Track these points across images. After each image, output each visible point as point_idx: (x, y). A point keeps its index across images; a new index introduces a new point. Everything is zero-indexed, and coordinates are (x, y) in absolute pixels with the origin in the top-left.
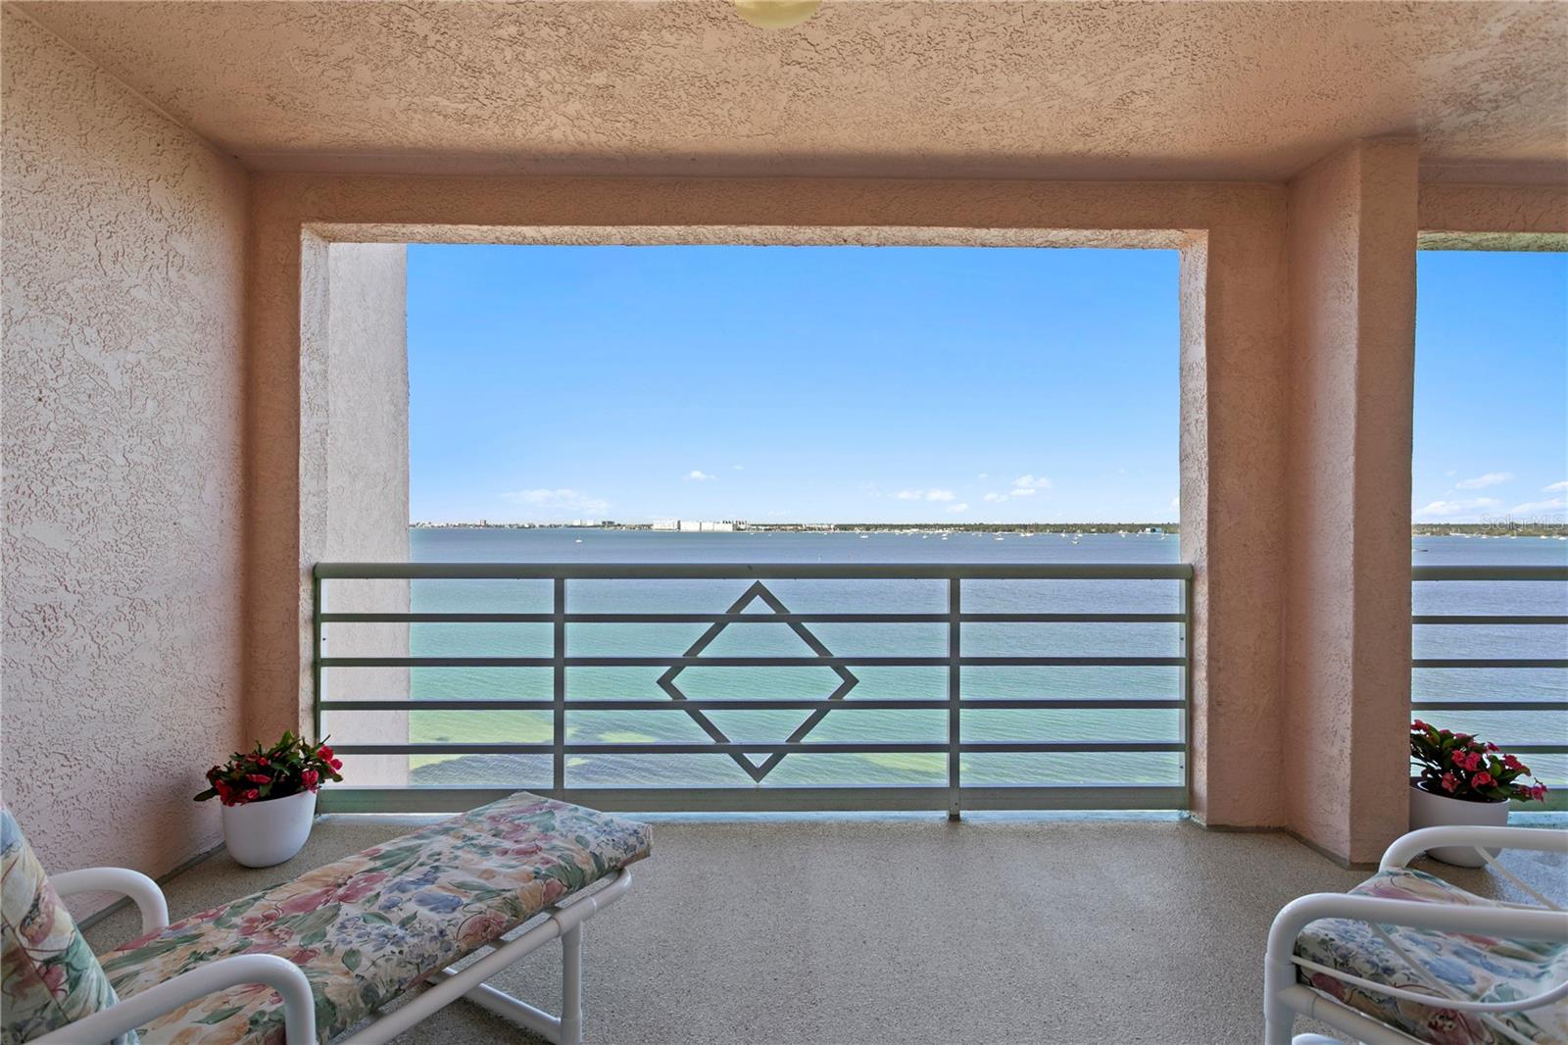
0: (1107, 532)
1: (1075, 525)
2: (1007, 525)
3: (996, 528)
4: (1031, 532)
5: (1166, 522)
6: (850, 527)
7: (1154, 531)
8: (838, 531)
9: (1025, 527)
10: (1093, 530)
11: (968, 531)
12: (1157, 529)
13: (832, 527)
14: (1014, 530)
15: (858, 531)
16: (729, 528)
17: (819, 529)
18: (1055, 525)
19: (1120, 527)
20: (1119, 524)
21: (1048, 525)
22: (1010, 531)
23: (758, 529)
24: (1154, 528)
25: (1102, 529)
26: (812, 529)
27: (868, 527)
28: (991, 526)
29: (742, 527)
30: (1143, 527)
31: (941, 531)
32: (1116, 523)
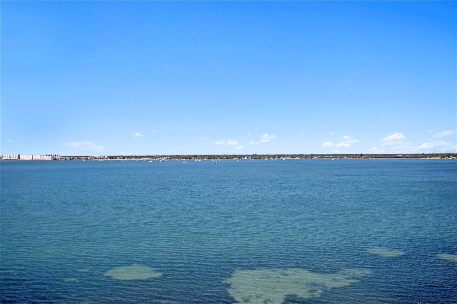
0: (230, 158)
1: (217, 156)
2: (189, 156)
3: (183, 157)
4: (199, 159)
5: (252, 154)
6: (116, 157)
8: (109, 159)
9: (196, 157)
10: (225, 158)
11: (171, 158)
12: (249, 157)
13: (106, 157)
14: (192, 158)
15: (119, 159)
16: (49, 158)
18: (209, 156)
19: (235, 156)
21: (206, 155)
22: (190, 158)
23: (66, 159)
24: (248, 156)
25: (228, 157)
26: (94, 158)
27: (124, 157)
28: (182, 156)
29: (57, 158)
30: (244, 156)
31: (159, 159)
32: (233, 155)
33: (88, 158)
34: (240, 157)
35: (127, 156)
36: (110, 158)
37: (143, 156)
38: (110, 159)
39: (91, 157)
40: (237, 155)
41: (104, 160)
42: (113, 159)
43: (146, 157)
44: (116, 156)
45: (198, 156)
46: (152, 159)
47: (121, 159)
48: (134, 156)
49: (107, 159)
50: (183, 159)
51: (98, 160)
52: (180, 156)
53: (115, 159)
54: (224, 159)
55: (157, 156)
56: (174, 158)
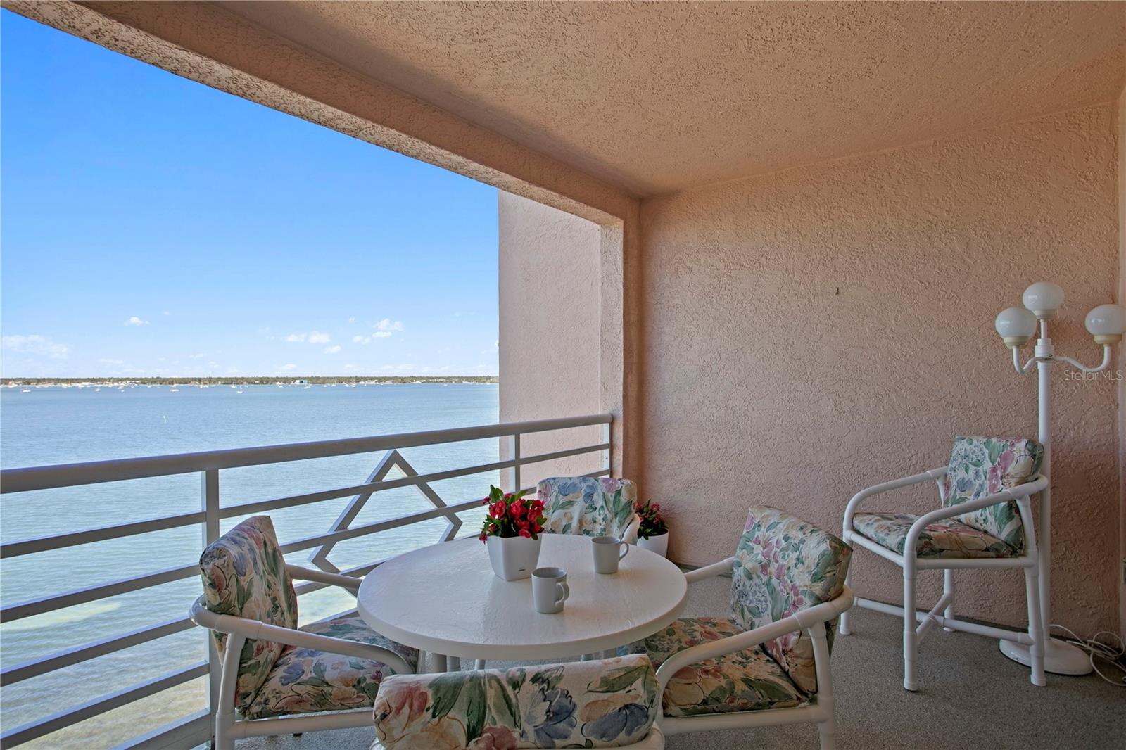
0: (267, 382)
1: (242, 379)
2: (184, 379)
3: (172, 381)
4: (205, 384)
5: (310, 376)
7: (302, 382)
9: (200, 380)
10: (258, 382)
11: (144, 383)
12: (304, 381)
14: (190, 382)
15: (14, 385)
18: (226, 379)
20: (277, 378)
21: (220, 378)
22: (186, 383)
24: (302, 380)
25: (263, 381)
27: (27, 381)
28: (168, 379)
30: (294, 379)
31: (116, 384)
32: (274, 376)
34: (287, 380)
35: (36, 379)
37: (77, 379)
40: (281, 378)
43: (84, 381)
44: (5, 379)
45: (203, 378)
46: (99, 384)
47: (20, 385)
48: (53, 379)
50: (170, 384)
52: (165, 379)
54: (258, 384)
55: (112, 378)
56: (150, 383)
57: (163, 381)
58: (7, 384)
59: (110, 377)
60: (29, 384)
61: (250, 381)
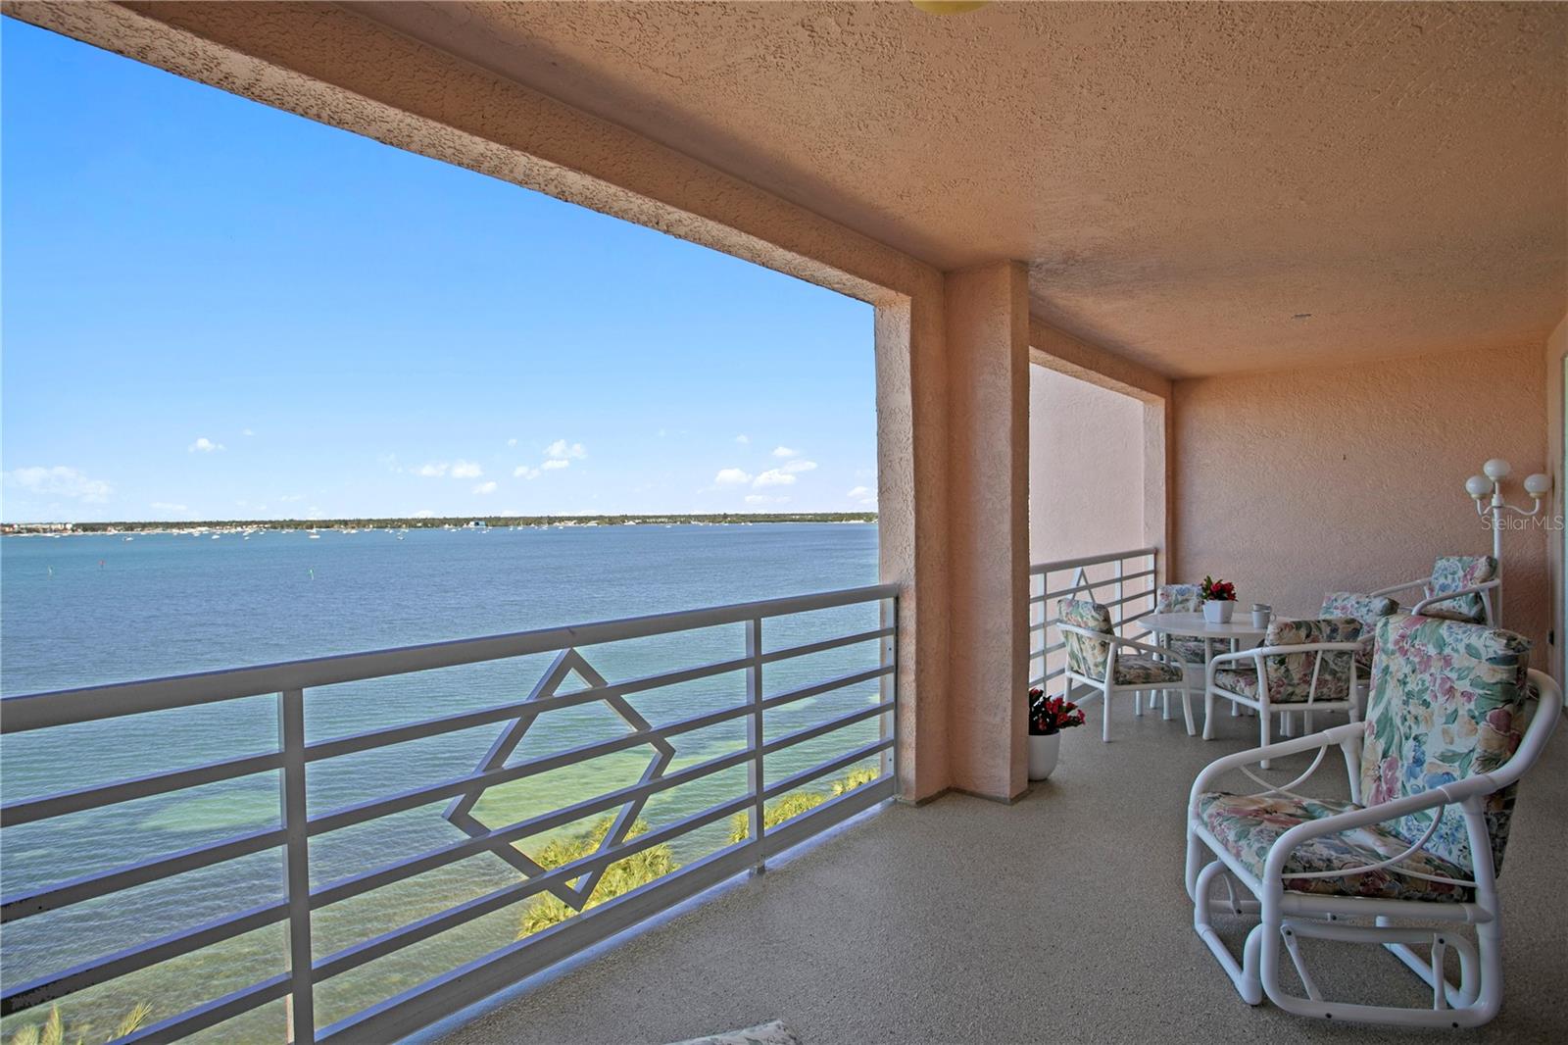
0: (433, 526)
1: (400, 520)
2: (325, 521)
3: (310, 525)
4: (353, 528)
5: (488, 516)
6: (104, 526)
7: (477, 524)
8: (80, 532)
9: (345, 523)
10: (420, 525)
11: (275, 528)
12: (480, 523)
13: (69, 526)
14: (332, 526)
15: (113, 531)
17: (45, 531)
18: (379, 521)
19: (445, 521)
20: (445, 519)
21: (371, 520)
22: (329, 528)
24: (477, 521)
25: (428, 523)
26: (29, 530)
27: (130, 527)
28: (305, 522)
30: (467, 521)
31: (239, 529)
32: (442, 517)
33: (7, 529)
34: (458, 522)
35: (140, 523)
36: (85, 530)
37: (190, 523)
38: (82, 533)
39: (16, 526)
40: (451, 519)
41: (65, 534)
42: (93, 530)
43: (200, 526)
44: (102, 524)
45: (350, 520)
46: (218, 530)
47: (122, 532)
48: (161, 524)
49: (73, 531)
50: (308, 528)
51: (43, 535)
52: (300, 521)
53: (99, 533)
54: (419, 528)
55: (234, 522)
56: (282, 527)
57: (299, 525)
58: (105, 530)
59: (231, 520)
60: (132, 530)
61: (411, 523)
